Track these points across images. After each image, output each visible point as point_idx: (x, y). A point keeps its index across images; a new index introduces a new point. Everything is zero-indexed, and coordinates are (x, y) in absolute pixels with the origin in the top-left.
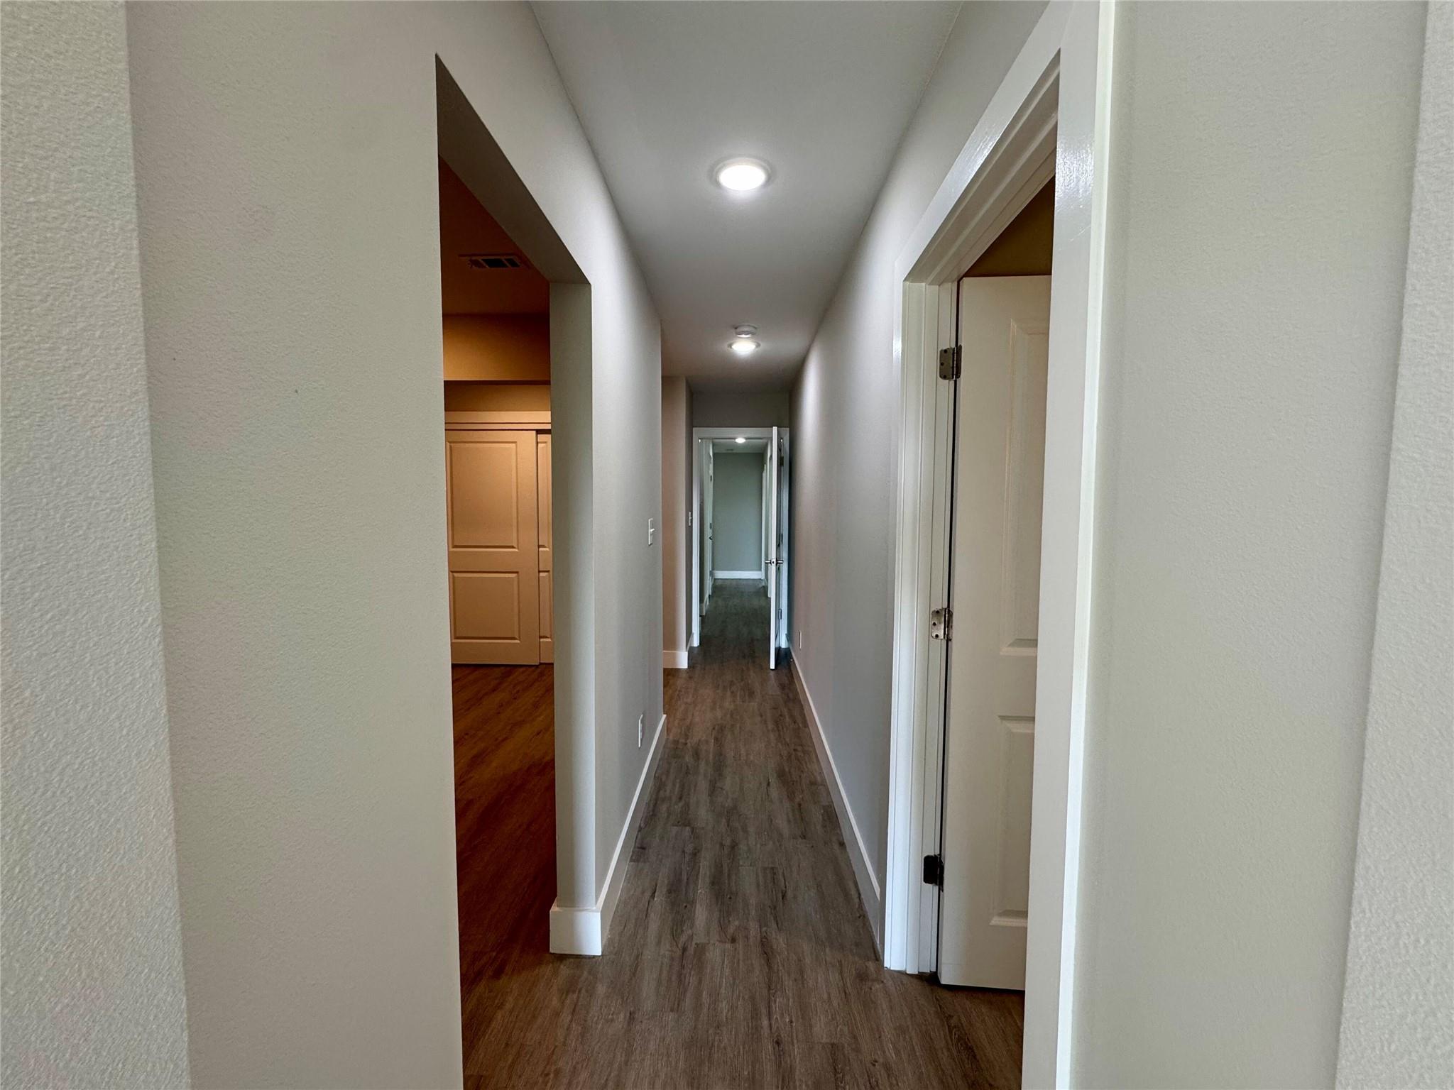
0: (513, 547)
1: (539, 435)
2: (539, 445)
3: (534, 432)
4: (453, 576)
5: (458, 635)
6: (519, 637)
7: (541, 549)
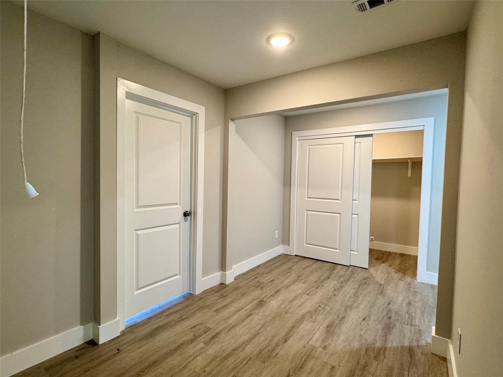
0: (338, 200)
1: (356, 139)
2: (356, 144)
3: (354, 137)
4: (307, 212)
5: (307, 243)
6: (339, 248)
7: (354, 202)
